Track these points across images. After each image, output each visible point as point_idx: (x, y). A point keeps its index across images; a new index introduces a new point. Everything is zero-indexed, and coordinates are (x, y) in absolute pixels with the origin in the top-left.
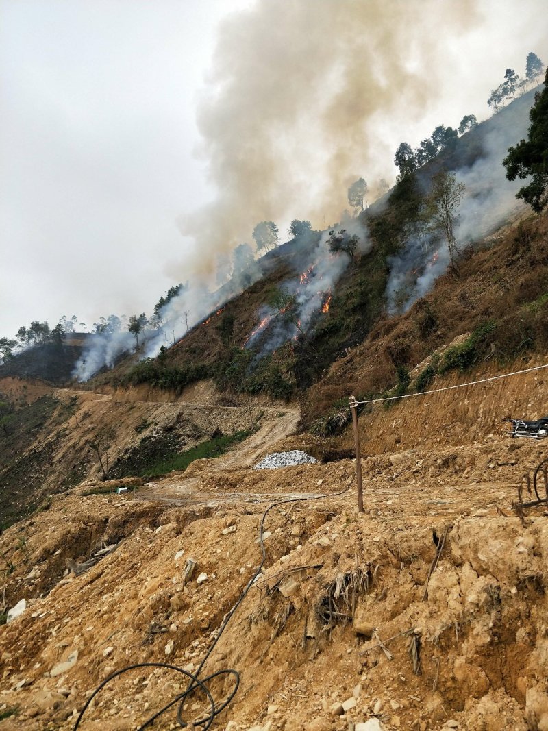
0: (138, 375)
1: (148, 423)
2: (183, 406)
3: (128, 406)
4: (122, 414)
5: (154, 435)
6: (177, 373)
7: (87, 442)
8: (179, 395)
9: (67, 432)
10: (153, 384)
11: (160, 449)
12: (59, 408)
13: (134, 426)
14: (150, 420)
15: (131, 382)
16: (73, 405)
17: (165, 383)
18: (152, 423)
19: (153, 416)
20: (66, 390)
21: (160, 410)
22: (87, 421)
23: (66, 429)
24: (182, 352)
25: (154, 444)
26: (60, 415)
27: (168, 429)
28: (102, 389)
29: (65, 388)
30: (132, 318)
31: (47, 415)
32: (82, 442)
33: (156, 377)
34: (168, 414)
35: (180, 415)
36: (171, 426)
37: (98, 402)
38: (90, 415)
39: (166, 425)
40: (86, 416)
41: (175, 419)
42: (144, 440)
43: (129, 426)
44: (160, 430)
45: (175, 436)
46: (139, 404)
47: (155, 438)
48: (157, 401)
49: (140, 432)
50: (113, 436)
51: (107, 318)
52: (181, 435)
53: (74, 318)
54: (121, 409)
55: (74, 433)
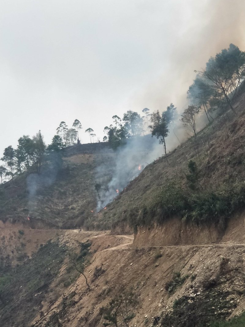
0: (162, 207)
1: (182, 277)
2: (229, 249)
3: (153, 254)
4: (146, 266)
5: (191, 295)
6: (215, 198)
7: (102, 310)
8: (222, 232)
9: (76, 298)
10: (184, 218)
11: (201, 316)
12: (67, 260)
13: (163, 282)
14: (184, 273)
15: (155, 218)
16: (85, 254)
17: (201, 215)
18: (188, 277)
19: (187, 267)
20: (76, 231)
21: (197, 256)
22: (101, 280)
23: (74, 294)
24: (222, 165)
25: (192, 307)
26: (69, 270)
27: (210, 285)
28: (123, 227)
29: (74, 228)
30: (154, 115)
31: (52, 272)
32: (96, 312)
33: (189, 207)
34: (208, 262)
35: (225, 262)
36: (213, 280)
37: (113, 251)
38: (104, 271)
39: (207, 278)
40: (99, 273)
41: (218, 268)
42: (178, 303)
43: (156, 283)
44: (199, 287)
45: (220, 294)
46: (167, 250)
47: (193, 298)
48: (193, 243)
49: (172, 292)
50: (135, 302)
51: (122, 117)
52: (228, 293)
53: (76, 122)
54: (145, 259)
55: (85, 298)
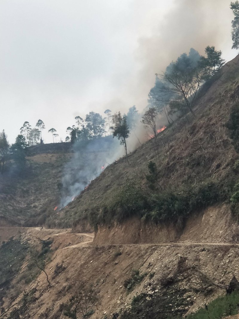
0: (122, 206)
1: (140, 274)
2: (187, 247)
3: (113, 252)
4: (106, 264)
5: (150, 293)
6: (174, 198)
7: (62, 307)
8: (181, 231)
9: (37, 294)
10: (144, 218)
11: (159, 312)
12: (28, 257)
13: (123, 280)
14: (143, 271)
15: (115, 217)
16: (46, 252)
17: (160, 214)
18: (146, 275)
19: (146, 265)
20: (38, 229)
21: (155, 255)
22: (61, 277)
23: (35, 290)
24: (181, 166)
25: (150, 304)
26: (30, 267)
27: (168, 283)
28: (84, 225)
29: (36, 225)
30: (116, 116)
31: (13, 269)
32: (56, 308)
33: (148, 207)
34: (166, 260)
35: (182, 261)
36: (171, 278)
37: (74, 249)
38: (65, 268)
39: (164, 276)
40: (60, 270)
41: (176, 266)
42: (136, 300)
43: (115, 281)
44: (157, 284)
45: (177, 291)
46: (127, 248)
47: (151, 296)
48: (151, 241)
49: (130, 290)
50: (94, 299)
51: (84, 118)
52: (185, 291)
53: (40, 123)
54: (104, 257)
55: (46, 295)
